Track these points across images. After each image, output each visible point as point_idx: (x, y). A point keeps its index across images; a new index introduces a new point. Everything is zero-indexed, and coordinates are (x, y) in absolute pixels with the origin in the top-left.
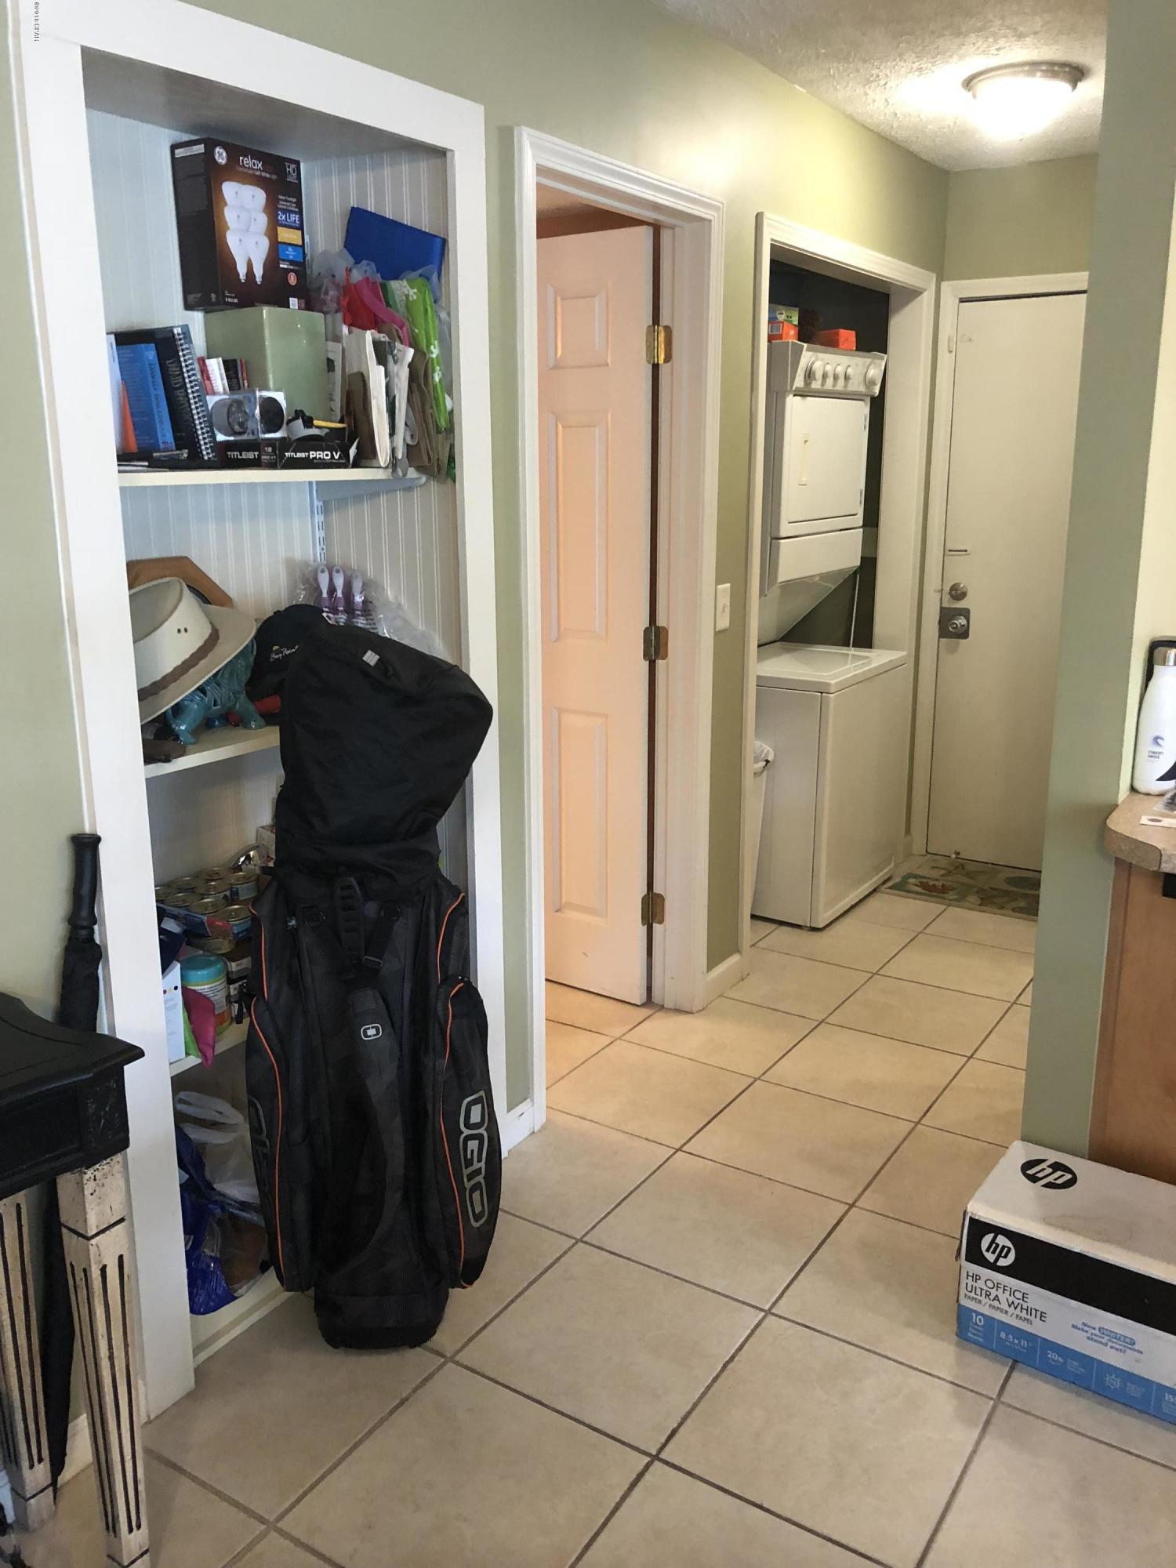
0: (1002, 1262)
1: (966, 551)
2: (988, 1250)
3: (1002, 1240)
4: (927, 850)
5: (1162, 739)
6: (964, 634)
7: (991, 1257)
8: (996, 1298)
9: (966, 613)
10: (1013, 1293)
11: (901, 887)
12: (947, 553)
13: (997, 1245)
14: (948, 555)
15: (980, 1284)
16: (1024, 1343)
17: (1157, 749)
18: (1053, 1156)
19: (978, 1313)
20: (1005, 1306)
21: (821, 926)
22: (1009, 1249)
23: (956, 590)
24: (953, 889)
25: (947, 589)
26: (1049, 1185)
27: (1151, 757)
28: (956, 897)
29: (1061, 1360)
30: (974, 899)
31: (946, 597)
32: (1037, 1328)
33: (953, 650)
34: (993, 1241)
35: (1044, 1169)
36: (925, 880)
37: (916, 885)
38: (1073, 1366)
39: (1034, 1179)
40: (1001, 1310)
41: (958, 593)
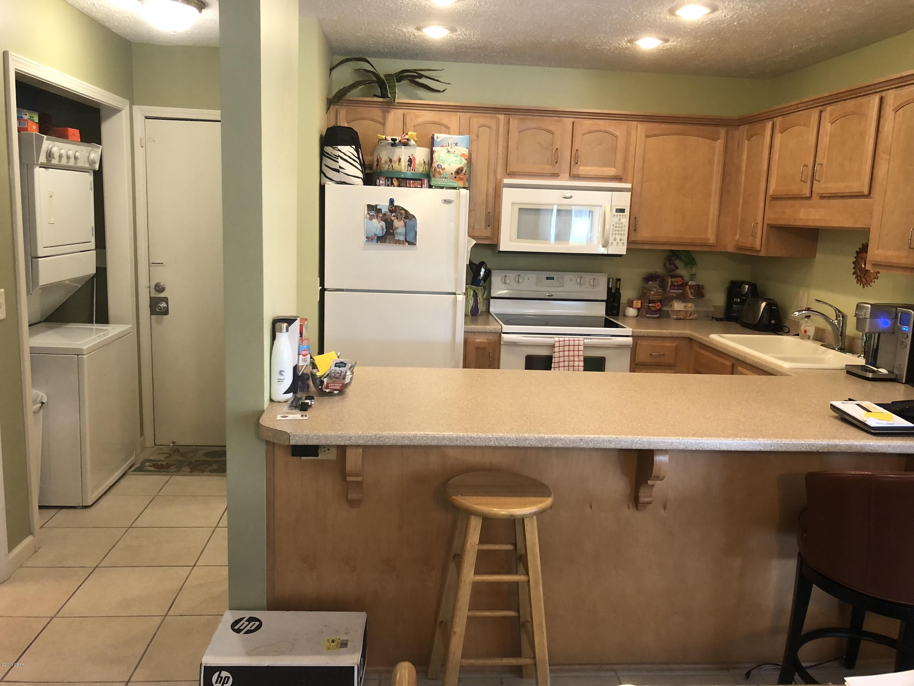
1: (162, 263)
2: (216, 683)
3: (224, 674)
4: (155, 443)
5: (284, 372)
6: (166, 312)
9: (166, 300)
11: (141, 469)
12: (151, 264)
13: (222, 677)
14: (151, 266)
17: (281, 377)
18: (247, 614)
21: (91, 504)
22: (229, 677)
23: (158, 287)
24: (174, 465)
25: (153, 286)
26: (248, 632)
27: (279, 382)
28: (176, 469)
30: (187, 469)
31: (153, 291)
33: (159, 322)
34: (219, 676)
35: (244, 624)
36: (155, 463)
37: (150, 466)
39: (238, 631)
41: (159, 288)
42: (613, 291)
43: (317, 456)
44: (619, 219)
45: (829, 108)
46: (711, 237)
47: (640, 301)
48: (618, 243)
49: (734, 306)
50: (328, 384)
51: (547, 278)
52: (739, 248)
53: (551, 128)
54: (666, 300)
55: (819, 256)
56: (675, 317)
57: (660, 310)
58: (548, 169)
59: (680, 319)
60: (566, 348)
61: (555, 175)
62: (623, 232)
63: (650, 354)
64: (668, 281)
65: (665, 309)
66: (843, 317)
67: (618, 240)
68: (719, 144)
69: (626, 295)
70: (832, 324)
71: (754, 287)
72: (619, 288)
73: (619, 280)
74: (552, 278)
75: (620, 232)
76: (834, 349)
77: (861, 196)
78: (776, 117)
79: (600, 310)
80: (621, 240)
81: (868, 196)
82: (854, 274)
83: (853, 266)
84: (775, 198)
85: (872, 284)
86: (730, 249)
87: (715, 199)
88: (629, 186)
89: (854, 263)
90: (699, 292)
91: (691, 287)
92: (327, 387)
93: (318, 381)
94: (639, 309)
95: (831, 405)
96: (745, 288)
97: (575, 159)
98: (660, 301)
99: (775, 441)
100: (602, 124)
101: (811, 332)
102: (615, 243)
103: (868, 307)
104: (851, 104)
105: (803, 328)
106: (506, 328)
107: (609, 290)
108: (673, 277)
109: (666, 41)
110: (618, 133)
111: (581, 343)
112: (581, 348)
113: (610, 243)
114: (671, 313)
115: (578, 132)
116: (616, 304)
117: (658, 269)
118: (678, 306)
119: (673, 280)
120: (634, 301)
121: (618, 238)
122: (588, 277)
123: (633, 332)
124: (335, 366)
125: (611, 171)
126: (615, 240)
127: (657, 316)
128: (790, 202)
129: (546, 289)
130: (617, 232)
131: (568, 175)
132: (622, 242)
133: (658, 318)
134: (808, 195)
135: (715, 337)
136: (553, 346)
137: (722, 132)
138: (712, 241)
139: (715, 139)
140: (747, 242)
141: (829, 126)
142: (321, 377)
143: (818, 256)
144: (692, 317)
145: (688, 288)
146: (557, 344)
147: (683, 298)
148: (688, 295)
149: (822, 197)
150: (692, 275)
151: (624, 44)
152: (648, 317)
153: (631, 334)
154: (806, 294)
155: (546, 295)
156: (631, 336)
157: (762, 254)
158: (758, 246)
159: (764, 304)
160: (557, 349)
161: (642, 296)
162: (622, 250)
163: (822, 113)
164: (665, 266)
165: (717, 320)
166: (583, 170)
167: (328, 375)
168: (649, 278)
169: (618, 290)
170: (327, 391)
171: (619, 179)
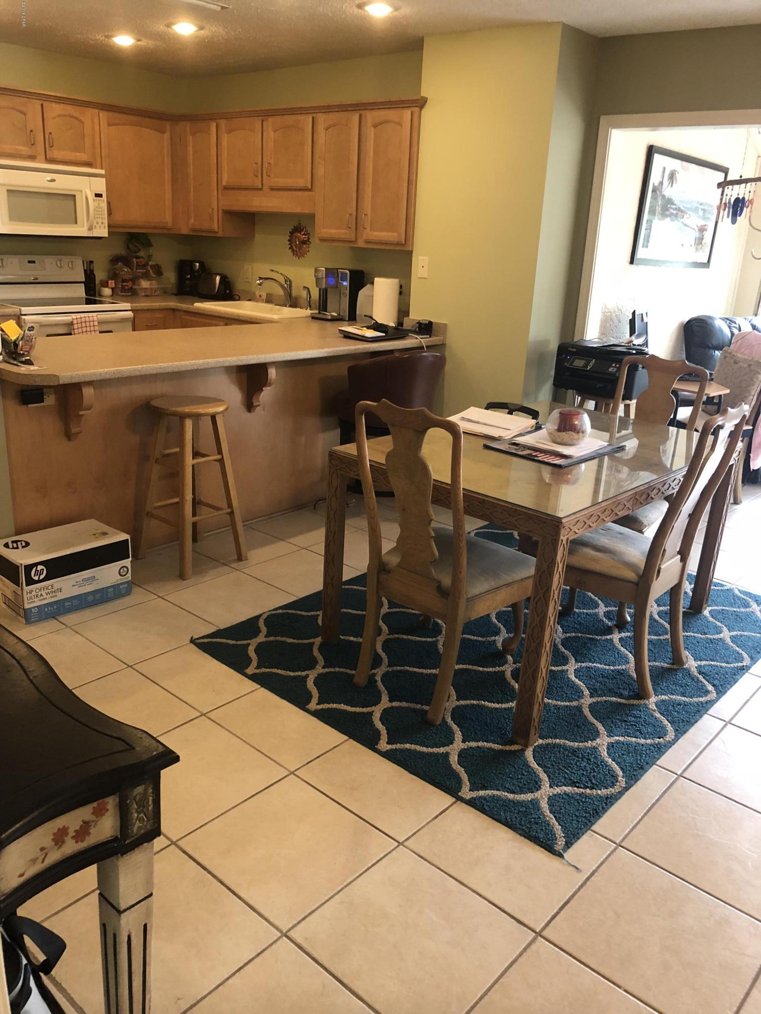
0: (42, 577)
2: (35, 576)
3: (40, 568)
7: (36, 578)
8: (41, 595)
10: (47, 588)
13: (38, 571)
15: (34, 593)
16: (55, 607)
18: (9, 540)
19: (34, 608)
20: (45, 596)
22: (43, 569)
26: (24, 546)
29: (70, 603)
32: (61, 596)
35: (13, 545)
38: (75, 602)
39: (16, 548)
40: (44, 599)
42: (88, 272)
43: (43, 402)
44: (99, 204)
45: (270, 120)
46: (168, 220)
47: (113, 281)
48: (100, 226)
49: (187, 282)
50: (22, 346)
51: (29, 262)
52: (193, 230)
53: (23, 109)
54: (134, 280)
55: (258, 237)
56: (143, 294)
57: (131, 288)
58: (25, 150)
59: (148, 296)
60: (84, 325)
61: (32, 158)
62: (103, 216)
63: (147, 325)
64: (133, 262)
65: (135, 287)
66: (290, 281)
67: (100, 224)
68: (167, 136)
69: (100, 275)
70: (282, 286)
71: (202, 265)
72: (93, 271)
73: (92, 262)
74: (34, 262)
75: (101, 216)
76: (286, 306)
77: (307, 190)
78: (220, 119)
79: (80, 291)
80: (102, 223)
81: (310, 190)
82: (289, 249)
83: (289, 243)
84: (225, 188)
85: (305, 256)
86: (185, 231)
87: (168, 187)
88: (103, 172)
89: (289, 240)
90: (158, 271)
91: (152, 267)
92: (21, 350)
93: (12, 345)
94: (113, 289)
95: (340, 330)
96: (195, 266)
97: (48, 144)
98: (131, 280)
99: (332, 349)
100: (70, 109)
101: (264, 297)
102: (98, 226)
103: (323, 270)
104: (289, 119)
105: (257, 293)
106: (25, 310)
107: (85, 271)
108: (137, 257)
109: (139, 40)
110: (83, 119)
111: (95, 318)
112: (96, 323)
113: (94, 227)
114: (139, 291)
115: (49, 115)
116: (93, 285)
117: (121, 251)
118: (145, 284)
119: (138, 260)
120: (109, 282)
121: (100, 221)
122: (66, 259)
123: (131, 307)
124: (28, 330)
125: (84, 157)
126: (98, 223)
127: (130, 294)
128: (244, 192)
129: (29, 273)
130: (98, 216)
131: (44, 158)
132: (104, 225)
133: (129, 296)
134: (260, 187)
135: (197, 305)
136: (72, 324)
137: (168, 125)
138: (170, 225)
139: (164, 133)
140: (206, 226)
141: (272, 133)
142: (15, 341)
143: (257, 235)
144: (156, 294)
145: (149, 268)
146: (75, 322)
147: (146, 276)
148: (150, 274)
149: (272, 189)
150: (149, 256)
151: (100, 37)
152: (123, 296)
153: (130, 309)
154: (250, 267)
155: (31, 279)
156: (130, 310)
157: (220, 235)
158: (215, 227)
159: (218, 278)
160: (76, 326)
161: (114, 276)
162: (103, 232)
163: (265, 123)
164: (128, 248)
165: (176, 295)
166: (56, 154)
167: (22, 338)
168: (115, 260)
169: (92, 271)
170: (22, 352)
171: (89, 165)
